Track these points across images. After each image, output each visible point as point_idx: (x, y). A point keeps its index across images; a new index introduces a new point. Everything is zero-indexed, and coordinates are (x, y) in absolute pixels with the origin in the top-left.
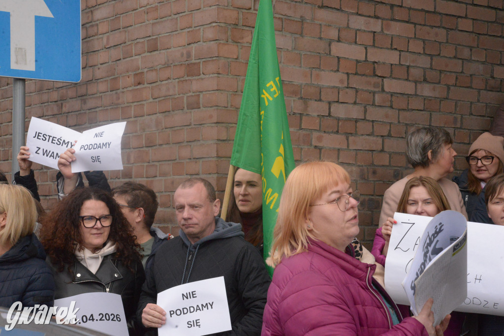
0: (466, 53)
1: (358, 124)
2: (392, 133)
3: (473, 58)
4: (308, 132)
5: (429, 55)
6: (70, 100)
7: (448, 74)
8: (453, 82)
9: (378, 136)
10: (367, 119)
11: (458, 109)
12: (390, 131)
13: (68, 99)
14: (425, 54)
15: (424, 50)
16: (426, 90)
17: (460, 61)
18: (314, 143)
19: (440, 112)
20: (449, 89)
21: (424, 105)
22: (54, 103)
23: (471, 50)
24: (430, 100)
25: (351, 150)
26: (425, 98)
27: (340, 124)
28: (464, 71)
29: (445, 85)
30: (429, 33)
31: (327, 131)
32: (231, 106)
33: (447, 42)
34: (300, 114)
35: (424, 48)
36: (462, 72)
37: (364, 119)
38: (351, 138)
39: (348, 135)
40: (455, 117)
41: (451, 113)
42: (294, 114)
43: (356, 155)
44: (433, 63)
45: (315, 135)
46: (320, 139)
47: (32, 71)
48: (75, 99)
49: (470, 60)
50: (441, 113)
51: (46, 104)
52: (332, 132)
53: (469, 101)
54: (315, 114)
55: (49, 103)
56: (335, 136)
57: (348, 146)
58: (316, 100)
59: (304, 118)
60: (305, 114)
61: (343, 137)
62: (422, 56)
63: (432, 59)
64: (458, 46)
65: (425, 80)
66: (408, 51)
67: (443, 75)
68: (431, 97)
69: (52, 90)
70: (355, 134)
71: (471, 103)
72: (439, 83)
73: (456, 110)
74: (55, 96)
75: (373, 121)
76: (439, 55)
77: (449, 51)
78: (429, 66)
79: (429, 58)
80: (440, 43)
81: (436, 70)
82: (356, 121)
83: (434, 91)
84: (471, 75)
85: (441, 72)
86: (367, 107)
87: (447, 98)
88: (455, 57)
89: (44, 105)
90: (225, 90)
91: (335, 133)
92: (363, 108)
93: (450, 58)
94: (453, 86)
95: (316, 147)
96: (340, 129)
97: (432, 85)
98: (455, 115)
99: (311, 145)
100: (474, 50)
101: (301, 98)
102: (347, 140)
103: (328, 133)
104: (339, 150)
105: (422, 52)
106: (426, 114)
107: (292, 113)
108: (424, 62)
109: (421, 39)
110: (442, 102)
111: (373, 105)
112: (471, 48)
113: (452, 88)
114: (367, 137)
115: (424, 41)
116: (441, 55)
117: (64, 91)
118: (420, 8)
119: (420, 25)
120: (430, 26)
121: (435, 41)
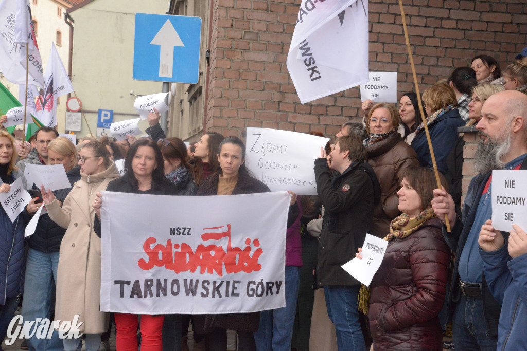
0: (433, 61)
1: (328, 109)
2: (359, 114)
3: (440, 64)
4: (284, 113)
5: (396, 63)
9: (346, 116)
10: (337, 105)
12: (357, 113)
14: (392, 62)
15: (392, 60)
18: (290, 119)
23: (438, 59)
25: (321, 125)
27: (313, 108)
28: (430, 73)
30: (396, 49)
31: (301, 112)
32: (224, 96)
34: (279, 102)
35: (391, 59)
36: (428, 74)
37: (335, 105)
38: (321, 118)
39: (319, 116)
42: (274, 101)
43: (326, 128)
45: (290, 115)
46: (294, 117)
49: (437, 66)
52: (306, 113)
54: (292, 102)
56: (308, 116)
57: (319, 122)
58: (292, 93)
59: (281, 104)
60: (283, 101)
61: (315, 117)
63: (399, 66)
66: (376, 61)
70: (327, 114)
75: (342, 107)
82: (327, 106)
83: (400, 86)
86: (337, 98)
88: (422, 64)
90: (220, 87)
91: (308, 114)
92: (333, 98)
95: (291, 122)
96: (312, 111)
99: (287, 121)
100: (441, 59)
101: (280, 92)
102: (319, 119)
103: (302, 114)
104: (310, 125)
105: (390, 61)
107: (272, 101)
109: (389, 53)
111: (342, 96)
114: (336, 117)
115: (392, 54)
118: (389, 32)
119: (389, 43)
120: (398, 44)
121: (403, 54)
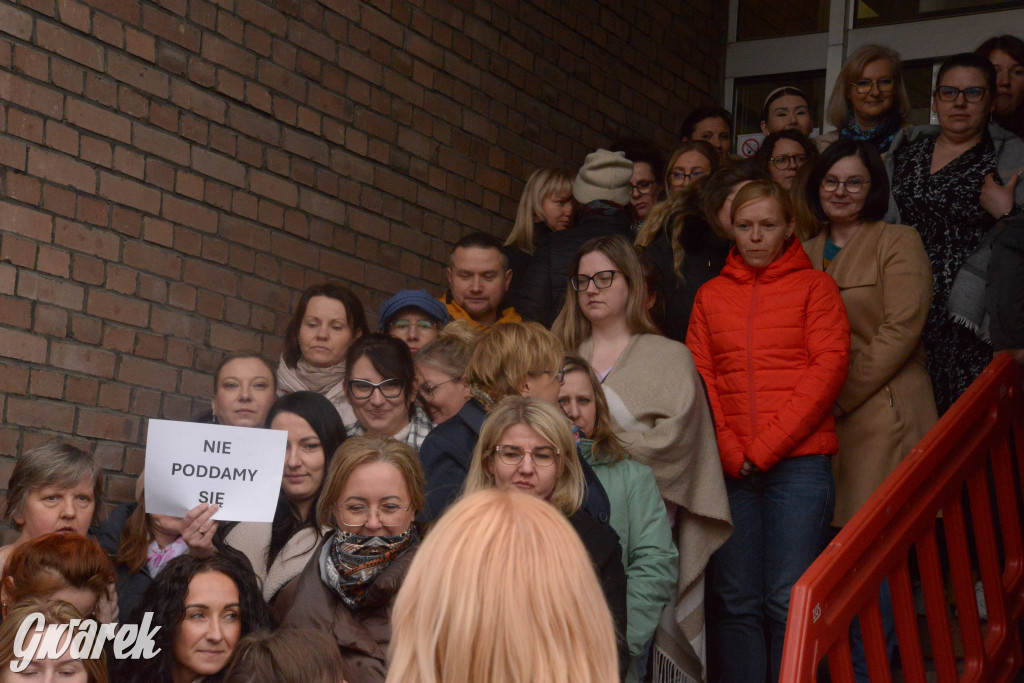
0: (158, 290)
3: (171, 303)
5: (82, 284)
7: (120, 327)
8: (126, 345)
11: (135, 404)
14: (72, 280)
15: (71, 272)
16: (71, 358)
17: (146, 305)
19: (97, 405)
20: (119, 360)
21: (65, 389)
23: (168, 285)
24: (79, 379)
26: (67, 375)
28: (152, 326)
29: (113, 350)
30: (82, 238)
33: (121, 262)
35: (71, 268)
36: (148, 328)
40: (128, 421)
41: (120, 410)
44: (90, 301)
49: (165, 306)
50: (100, 410)
53: (158, 390)
62: (66, 284)
63: (86, 293)
64: (142, 274)
65: (70, 336)
66: (35, 270)
67: (108, 330)
68: (81, 373)
71: (163, 394)
72: (99, 345)
73: (130, 405)
76: (102, 286)
77: (122, 281)
78: (79, 307)
79: (81, 290)
80: (106, 262)
81: (94, 316)
83: (88, 360)
84: (166, 336)
85: (104, 321)
87: (114, 379)
88: (135, 295)
93: (125, 295)
94: (128, 354)
97: (84, 349)
98: (128, 416)
100: (173, 285)
105: (67, 276)
106: (68, 410)
108: (69, 297)
109: (66, 248)
110: (102, 386)
112: (168, 281)
113: (125, 358)
115: (72, 253)
116: (107, 287)
118: (66, 183)
119: (65, 218)
120: (85, 223)
121: (95, 256)
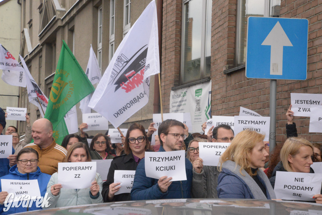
6: (296, 90)
13: (295, 89)
22: (285, 92)
47: (281, 75)
48: (299, 89)
51: (280, 93)
55: (283, 92)
69: (284, 85)
74: (286, 88)
89: (279, 93)
117: (293, 85)
